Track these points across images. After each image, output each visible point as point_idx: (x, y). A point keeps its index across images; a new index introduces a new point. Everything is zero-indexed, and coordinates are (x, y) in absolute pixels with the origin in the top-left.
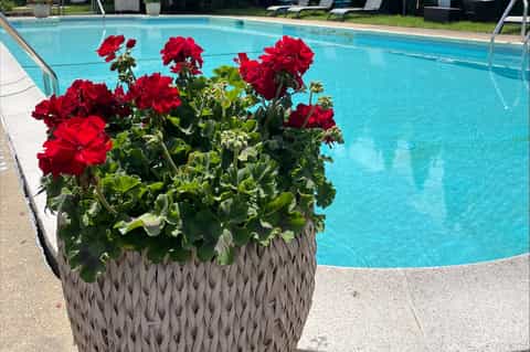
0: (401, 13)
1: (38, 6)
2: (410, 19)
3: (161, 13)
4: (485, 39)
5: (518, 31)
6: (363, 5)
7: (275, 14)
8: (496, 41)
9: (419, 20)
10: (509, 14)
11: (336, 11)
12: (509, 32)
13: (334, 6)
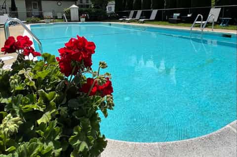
0: (161, 21)
1: (46, 20)
2: (164, 22)
3: (86, 21)
4: (188, 29)
5: (199, 26)
6: (149, 18)
7: (122, 21)
8: (193, 30)
9: (167, 23)
10: (197, 21)
11: (140, 20)
12: (196, 27)
13: (140, 18)
